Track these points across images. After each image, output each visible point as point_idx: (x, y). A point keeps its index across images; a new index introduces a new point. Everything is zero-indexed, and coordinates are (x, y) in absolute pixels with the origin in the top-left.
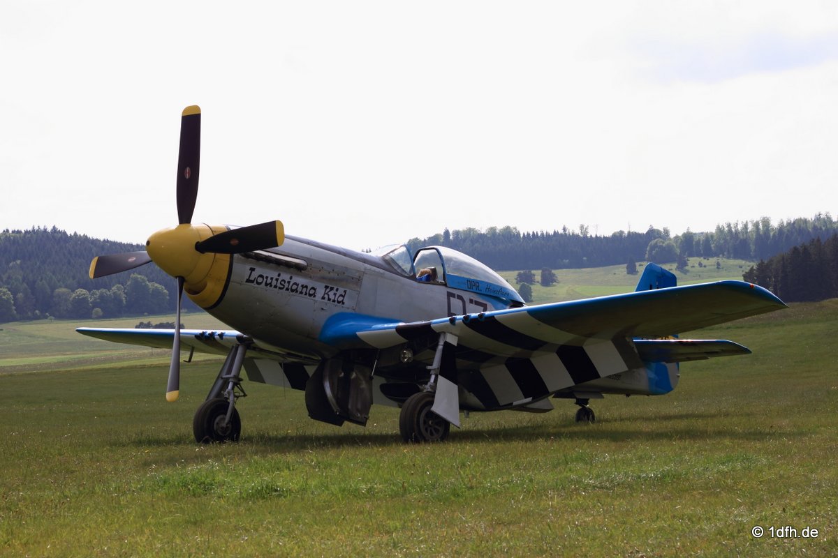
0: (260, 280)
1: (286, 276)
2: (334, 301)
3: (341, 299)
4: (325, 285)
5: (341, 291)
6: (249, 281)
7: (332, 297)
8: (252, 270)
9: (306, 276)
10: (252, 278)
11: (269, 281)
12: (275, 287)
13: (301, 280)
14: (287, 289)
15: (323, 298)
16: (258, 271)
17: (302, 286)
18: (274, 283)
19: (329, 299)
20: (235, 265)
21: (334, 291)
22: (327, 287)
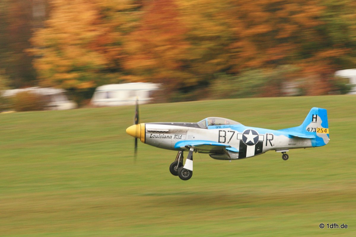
0: (154, 137)
1: (162, 135)
2: (178, 138)
3: (180, 138)
4: (174, 135)
5: (180, 135)
6: (150, 137)
7: (177, 137)
8: (151, 135)
9: (168, 134)
10: (151, 136)
11: (157, 136)
12: (159, 137)
13: (166, 135)
14: (163, 138)
15: (174, 138)
16: (153, 134)
17: (167, 136)
18: (158, 137)
19: (176, 138)
20: (146, 134)
21: (178, 136)
22: (175, 135)
